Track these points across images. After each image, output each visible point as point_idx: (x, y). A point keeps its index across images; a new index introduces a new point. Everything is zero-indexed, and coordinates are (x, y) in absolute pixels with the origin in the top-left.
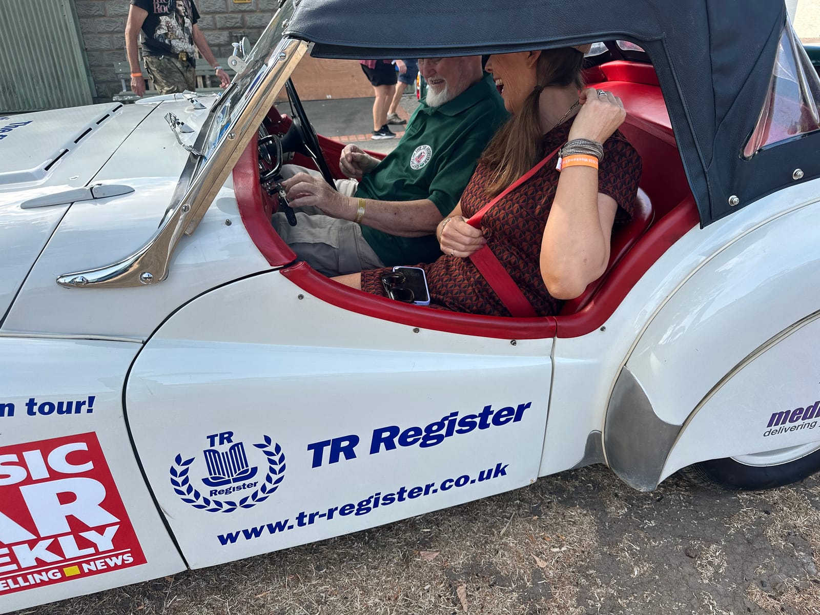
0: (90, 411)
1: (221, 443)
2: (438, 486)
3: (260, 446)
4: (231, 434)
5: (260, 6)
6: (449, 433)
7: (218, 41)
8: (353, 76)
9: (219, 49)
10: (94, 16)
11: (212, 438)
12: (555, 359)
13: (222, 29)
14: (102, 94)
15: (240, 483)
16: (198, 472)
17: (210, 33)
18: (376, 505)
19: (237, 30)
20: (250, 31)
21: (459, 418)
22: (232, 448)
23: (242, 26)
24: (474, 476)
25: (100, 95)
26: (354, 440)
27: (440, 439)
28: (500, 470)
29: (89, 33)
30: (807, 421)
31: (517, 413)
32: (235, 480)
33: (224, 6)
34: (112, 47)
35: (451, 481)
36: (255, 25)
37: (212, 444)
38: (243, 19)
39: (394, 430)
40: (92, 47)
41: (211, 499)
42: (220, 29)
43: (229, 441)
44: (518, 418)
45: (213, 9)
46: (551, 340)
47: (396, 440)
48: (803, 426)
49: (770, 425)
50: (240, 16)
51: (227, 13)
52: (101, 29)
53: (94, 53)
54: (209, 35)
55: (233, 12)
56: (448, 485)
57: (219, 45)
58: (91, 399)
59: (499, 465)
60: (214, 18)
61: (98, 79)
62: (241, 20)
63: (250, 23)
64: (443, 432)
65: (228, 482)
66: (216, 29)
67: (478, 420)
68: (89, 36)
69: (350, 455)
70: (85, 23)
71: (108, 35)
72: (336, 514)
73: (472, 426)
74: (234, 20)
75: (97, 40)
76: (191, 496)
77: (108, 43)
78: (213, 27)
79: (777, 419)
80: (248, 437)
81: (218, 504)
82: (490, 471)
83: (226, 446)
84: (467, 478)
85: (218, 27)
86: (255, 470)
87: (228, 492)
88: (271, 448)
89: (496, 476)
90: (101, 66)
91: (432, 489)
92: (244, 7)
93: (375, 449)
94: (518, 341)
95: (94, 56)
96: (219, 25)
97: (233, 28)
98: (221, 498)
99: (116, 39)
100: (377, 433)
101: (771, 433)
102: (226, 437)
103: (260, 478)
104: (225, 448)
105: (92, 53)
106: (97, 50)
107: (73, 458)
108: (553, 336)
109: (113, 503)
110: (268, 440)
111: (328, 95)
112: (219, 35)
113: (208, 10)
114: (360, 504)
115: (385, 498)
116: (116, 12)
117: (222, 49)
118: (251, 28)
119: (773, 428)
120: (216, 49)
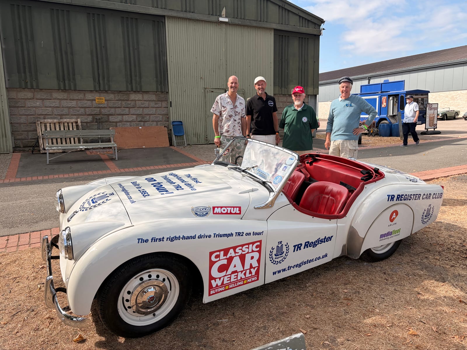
0: (262, 235)
1: (280, 244)
2: (314, 260)
3: (286, 245)
4: (282, 241)
5: (109, 105)
6: (318, 244)
7: (86, 121)
8: (155, 138)
9: (87, 124)
10: (18, 107)
11: (279, 242)
12: (338, 224)
13: (89, 115)
14: (17, 145)
15: (280, 256)
16: (275, 252)
17: (82, 117)
18: (302, 265)
19: (97, 116)
20: (104, 116)
21: (320, 239)
22: (281, 246)
23: (100, 114)
24: (321, 257)
25: (16, 146)
26: (301, 244)
27: (316, 245)
28: (326, 256)
29: (14, 115)
30: (387, 237)
31: (330, 238)
32: (280, 255)
33: (91, 105)
34: (27, 122)
35: (317, 258)
36: (106, 113)
37: (278, 244)
38: (100, 111)
39: (308, 242)
40: (15, 122)
41: (275, 260)
42: (88, 115)
43: (281, 244)
44: (330, 240)
45: (85, 106)
46: (336, 219)
47: (309, 245)
48: (386, 238)
49: (380, 238)
50: (99, 109)
51: (92, 108)
52: (21, 113)
53: (16, 125)
54: (82, 118)
55: (95, 107)
56: (316, 259)
57: (87, 123)
58: (263, 232)
59: (326, 254)
60: (85, 110)
61: (16, 138)
62: (99, 111)
63: (104, 113)
64: (317, 243)
65: (278, 255)
66: (86, 115)
67: (323, 240)
68: (14, 116)
69: (300, 249)
70: (12, 110)
71: (25, 116)
72: (295, 266)
73: (322, 241)
74: (95, 111)
75: (19, 118)
76: (271, 259)
77: (25, 120)
78: (84, 114)
79: (382, 236)
80: (284, 243)
81: (276, 262)
82: (324, 255)
83: (281, 245)
84: (320, 257)
85: (87, 114)
86: (284, 252)
87: (278, 258)
88: (287, 246)
89: (325, 257)
90: (19, 131)
91: (313, 260)
92: (101, 106)
93: (304, 248)
94: (331, 220)
95: (15, 126)
96: (88, 113)
97: (95, 115)
98: (276, 260)
99: (29, 118)
100: (306, 243)
101: (381, 240)
102: (281, 242)
103: (284, 255)
104: (280, 245)
105: (14, 125)
106: (17, 123)
107: (257, 247)
108: (337, 219)
109: (259, 261)
110: (287, 243)
111: (144, 146)
112: (87, 117)
113: (82, 106)
114: (300, 264)
115: (304, 263)
116: (31, 106)
117: (88, 124)
118: (104, 115)
119: (381, 239)
120: (85, 124)
